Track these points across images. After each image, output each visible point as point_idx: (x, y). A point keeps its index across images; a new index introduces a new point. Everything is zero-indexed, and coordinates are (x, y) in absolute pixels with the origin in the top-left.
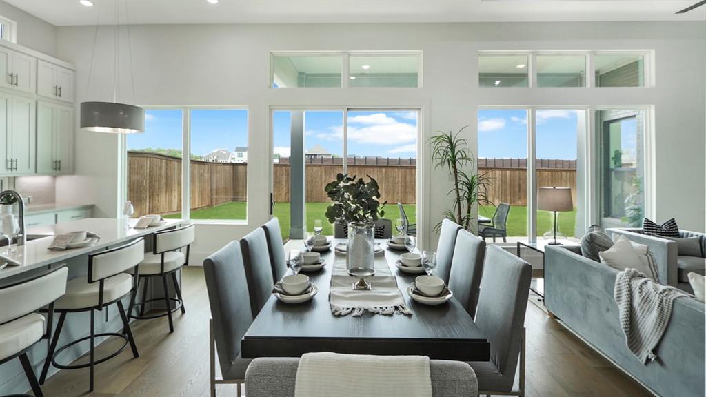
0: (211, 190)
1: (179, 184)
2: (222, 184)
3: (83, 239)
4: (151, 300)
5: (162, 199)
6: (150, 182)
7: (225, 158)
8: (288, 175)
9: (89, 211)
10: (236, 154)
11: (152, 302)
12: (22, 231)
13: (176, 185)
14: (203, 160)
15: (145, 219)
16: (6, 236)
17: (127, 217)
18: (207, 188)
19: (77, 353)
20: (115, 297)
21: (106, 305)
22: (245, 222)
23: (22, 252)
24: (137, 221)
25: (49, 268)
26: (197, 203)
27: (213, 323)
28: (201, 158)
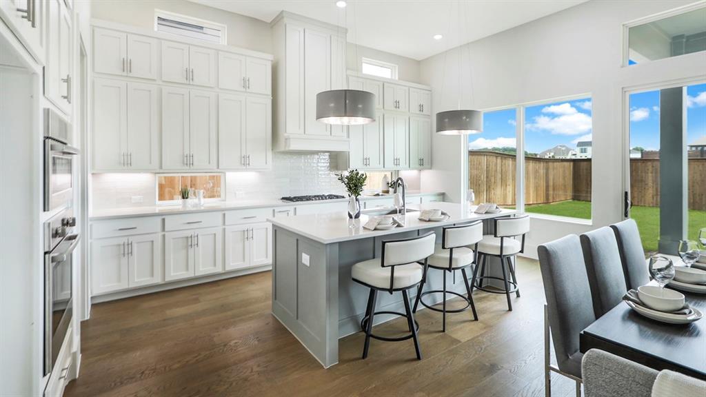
0: (547, 187)
1: (514, 179)
2: (560, 181)
3: (438, 216)
4: (488, 277)
5: (498, 192)
6: (487, 177)
7: (564, 154)
8: (656, 173)
9: (441, 197)
10: (578, 150)
11: (489, 279)
12: (404, 206)
13: (511, 180)
14: (538, 157)
15: (484, 206)
16: (396, 207)
17: (469, 203)
18: (542, 183)
19: (434, 300)
20: (461, 265)
21: (454, 269)
22: (589, 222)
23: (404, 219)
24: (477, 207)
25: (419, 234)
26: (531, 199)
27: (548, 309)
28: (536, 155)
